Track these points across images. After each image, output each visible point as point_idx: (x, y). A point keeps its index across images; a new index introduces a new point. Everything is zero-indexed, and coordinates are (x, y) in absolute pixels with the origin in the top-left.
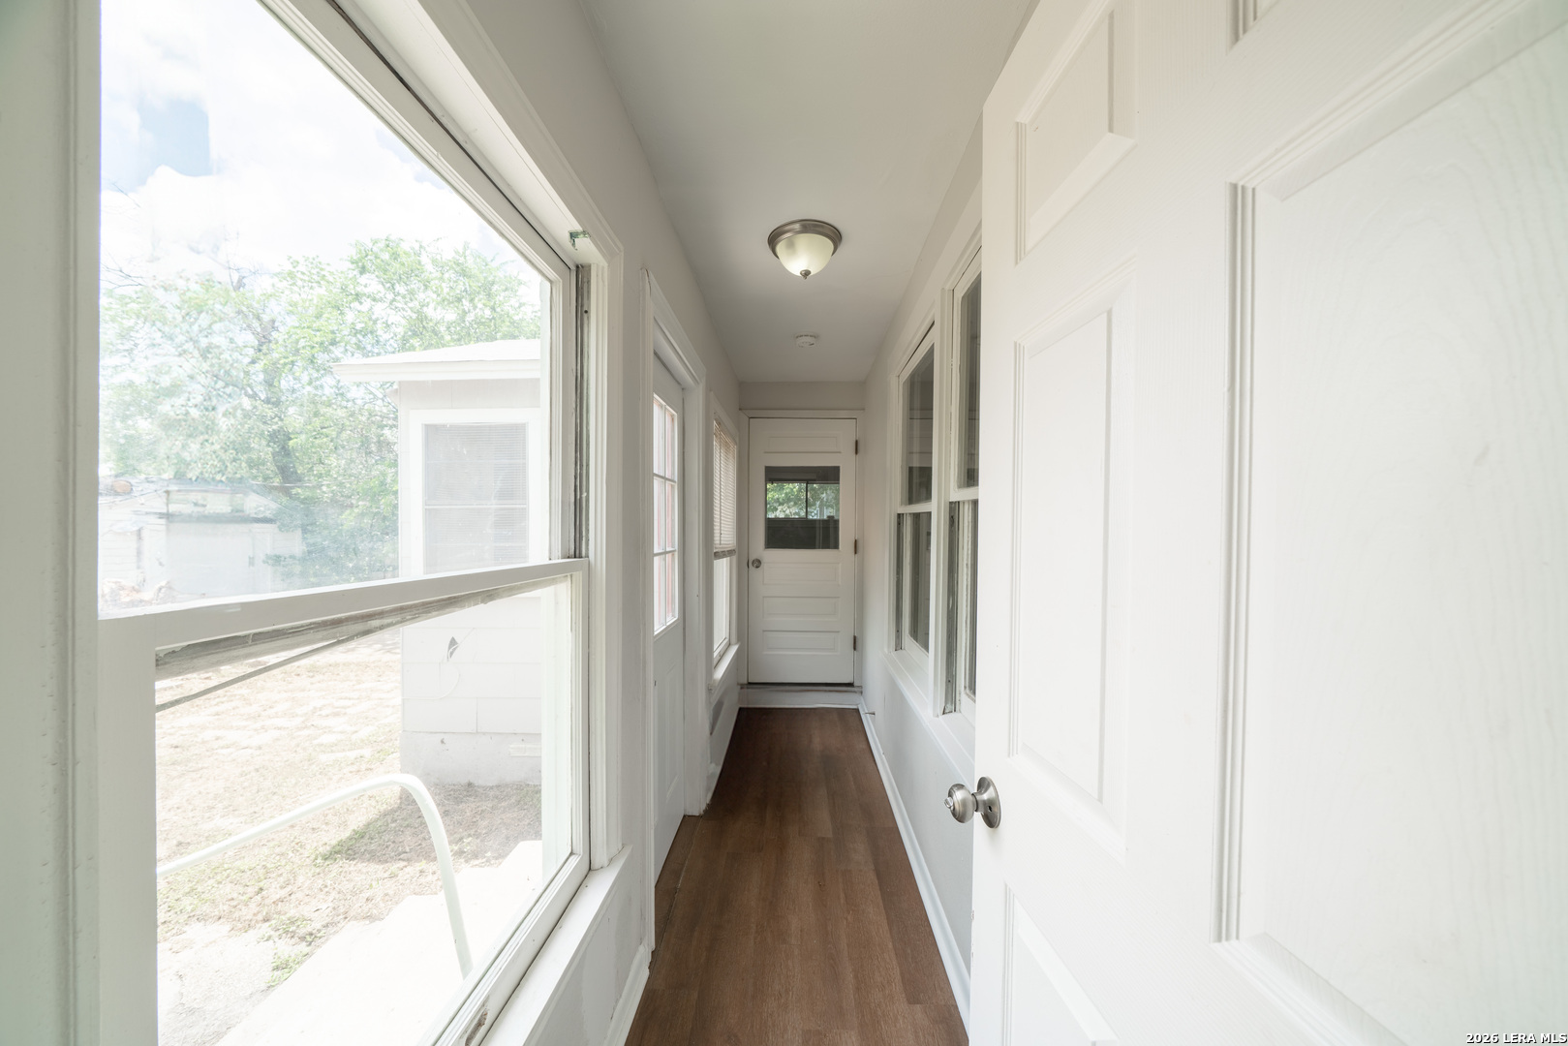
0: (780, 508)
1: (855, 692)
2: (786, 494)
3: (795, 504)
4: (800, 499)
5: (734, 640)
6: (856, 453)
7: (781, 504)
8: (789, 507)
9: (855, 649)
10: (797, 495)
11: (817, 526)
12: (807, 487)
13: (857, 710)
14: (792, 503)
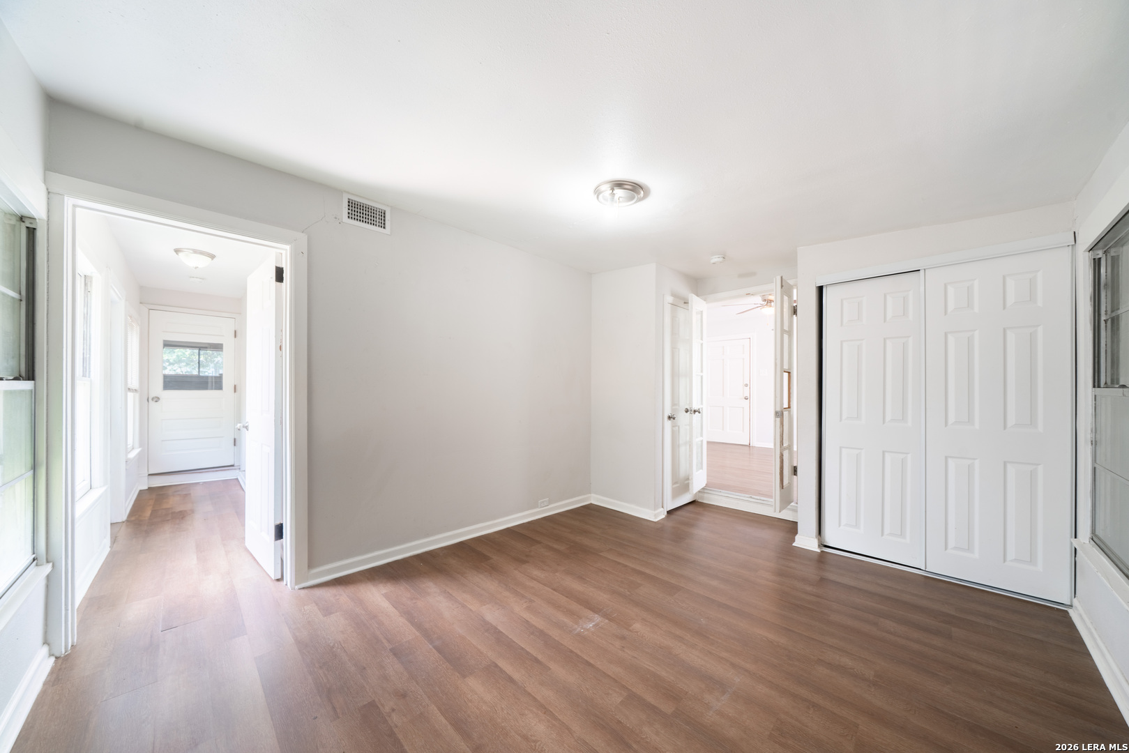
0: (169, 368)
1: (235, 469)
2: (178, 356)
3: (187, 364)
4: (192, 361)
5: (137, 444)
6: (235, 337)
7: (170, 364)
8: (180, 367)
9: (235, 445)
10: (189, 358)
11: (210, 380)
12: (199, 353)
13: (237, 479)
14: (184, 364)
